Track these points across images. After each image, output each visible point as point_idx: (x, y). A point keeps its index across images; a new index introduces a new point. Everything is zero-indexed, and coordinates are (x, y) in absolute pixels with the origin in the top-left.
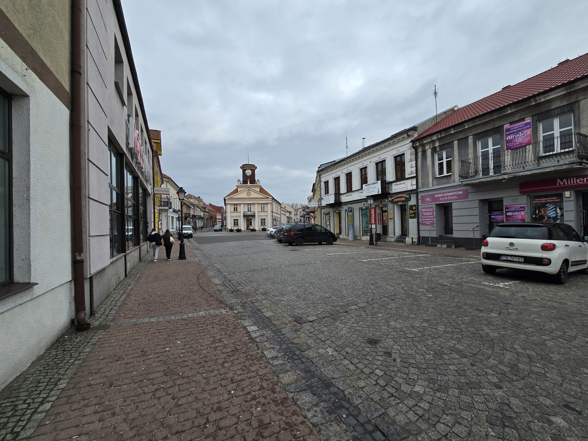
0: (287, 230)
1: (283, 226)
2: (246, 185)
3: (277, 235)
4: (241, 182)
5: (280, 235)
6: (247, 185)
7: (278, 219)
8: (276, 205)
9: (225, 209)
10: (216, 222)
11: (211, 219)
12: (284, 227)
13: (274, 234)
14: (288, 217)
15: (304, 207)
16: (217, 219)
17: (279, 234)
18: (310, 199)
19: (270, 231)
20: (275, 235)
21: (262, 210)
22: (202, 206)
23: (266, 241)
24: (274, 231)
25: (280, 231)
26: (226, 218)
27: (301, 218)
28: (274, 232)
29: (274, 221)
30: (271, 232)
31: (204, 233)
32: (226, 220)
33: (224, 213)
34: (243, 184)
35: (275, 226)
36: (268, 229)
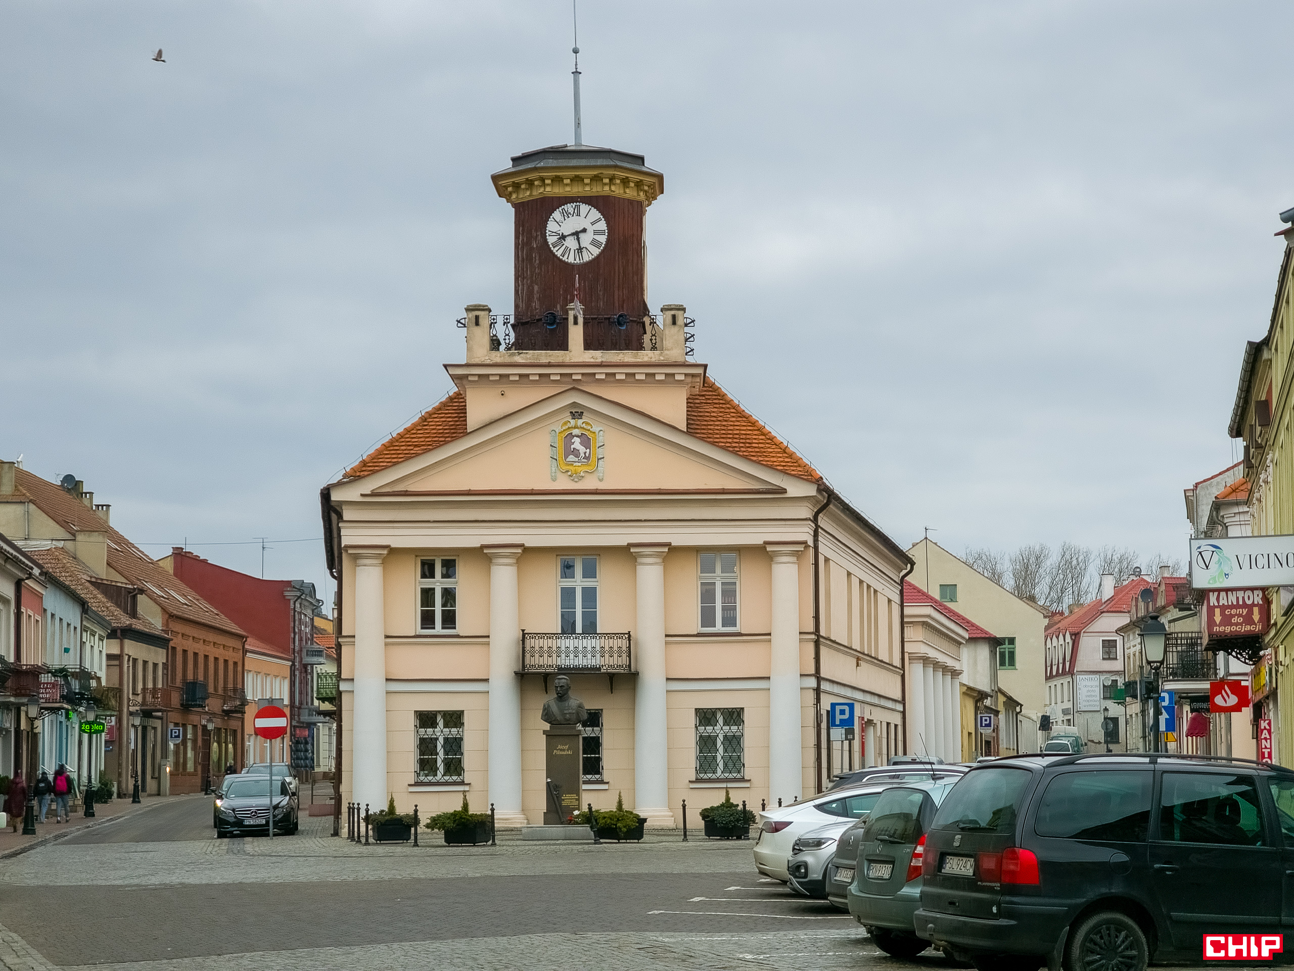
0: (970, 829)
1: (927, 785)
2: (544, 356)
3: (866, 883)
4: (500, 331)
5: (892, 884)
6: (556, 356)
7: (879, 716)
8: (860, 572)
9: (328, 609)
10: (237, 737)
11: (186, 707)
12: (938, 793)
13: (832, 867)
14: (977, 696)
15: (1148, 593)
16: (250, 711)
17: (883, 871)
18: (1217, 506)
19: (790, 835)
20: (843, 876)
21: (707, 618)
22: (102, 571)
23: (753, 939)
24: (836, 834)
25: (892, 842)
26: (336, 699)
27: (1115, 709)
28: (830, 849)
29: (838, 733)
30: (800, 846)
31: (110, 852)
32: (336, 715)
33: (321, 643)
34: (519, 345)
35: (842, 781)
36: (775, 815)
